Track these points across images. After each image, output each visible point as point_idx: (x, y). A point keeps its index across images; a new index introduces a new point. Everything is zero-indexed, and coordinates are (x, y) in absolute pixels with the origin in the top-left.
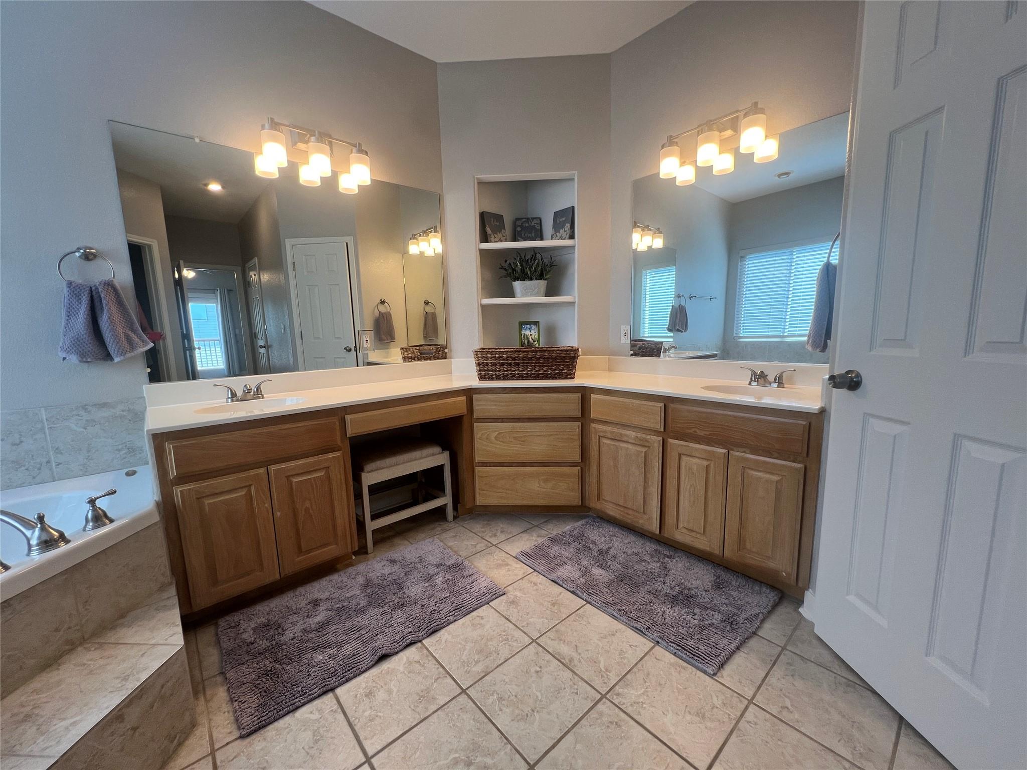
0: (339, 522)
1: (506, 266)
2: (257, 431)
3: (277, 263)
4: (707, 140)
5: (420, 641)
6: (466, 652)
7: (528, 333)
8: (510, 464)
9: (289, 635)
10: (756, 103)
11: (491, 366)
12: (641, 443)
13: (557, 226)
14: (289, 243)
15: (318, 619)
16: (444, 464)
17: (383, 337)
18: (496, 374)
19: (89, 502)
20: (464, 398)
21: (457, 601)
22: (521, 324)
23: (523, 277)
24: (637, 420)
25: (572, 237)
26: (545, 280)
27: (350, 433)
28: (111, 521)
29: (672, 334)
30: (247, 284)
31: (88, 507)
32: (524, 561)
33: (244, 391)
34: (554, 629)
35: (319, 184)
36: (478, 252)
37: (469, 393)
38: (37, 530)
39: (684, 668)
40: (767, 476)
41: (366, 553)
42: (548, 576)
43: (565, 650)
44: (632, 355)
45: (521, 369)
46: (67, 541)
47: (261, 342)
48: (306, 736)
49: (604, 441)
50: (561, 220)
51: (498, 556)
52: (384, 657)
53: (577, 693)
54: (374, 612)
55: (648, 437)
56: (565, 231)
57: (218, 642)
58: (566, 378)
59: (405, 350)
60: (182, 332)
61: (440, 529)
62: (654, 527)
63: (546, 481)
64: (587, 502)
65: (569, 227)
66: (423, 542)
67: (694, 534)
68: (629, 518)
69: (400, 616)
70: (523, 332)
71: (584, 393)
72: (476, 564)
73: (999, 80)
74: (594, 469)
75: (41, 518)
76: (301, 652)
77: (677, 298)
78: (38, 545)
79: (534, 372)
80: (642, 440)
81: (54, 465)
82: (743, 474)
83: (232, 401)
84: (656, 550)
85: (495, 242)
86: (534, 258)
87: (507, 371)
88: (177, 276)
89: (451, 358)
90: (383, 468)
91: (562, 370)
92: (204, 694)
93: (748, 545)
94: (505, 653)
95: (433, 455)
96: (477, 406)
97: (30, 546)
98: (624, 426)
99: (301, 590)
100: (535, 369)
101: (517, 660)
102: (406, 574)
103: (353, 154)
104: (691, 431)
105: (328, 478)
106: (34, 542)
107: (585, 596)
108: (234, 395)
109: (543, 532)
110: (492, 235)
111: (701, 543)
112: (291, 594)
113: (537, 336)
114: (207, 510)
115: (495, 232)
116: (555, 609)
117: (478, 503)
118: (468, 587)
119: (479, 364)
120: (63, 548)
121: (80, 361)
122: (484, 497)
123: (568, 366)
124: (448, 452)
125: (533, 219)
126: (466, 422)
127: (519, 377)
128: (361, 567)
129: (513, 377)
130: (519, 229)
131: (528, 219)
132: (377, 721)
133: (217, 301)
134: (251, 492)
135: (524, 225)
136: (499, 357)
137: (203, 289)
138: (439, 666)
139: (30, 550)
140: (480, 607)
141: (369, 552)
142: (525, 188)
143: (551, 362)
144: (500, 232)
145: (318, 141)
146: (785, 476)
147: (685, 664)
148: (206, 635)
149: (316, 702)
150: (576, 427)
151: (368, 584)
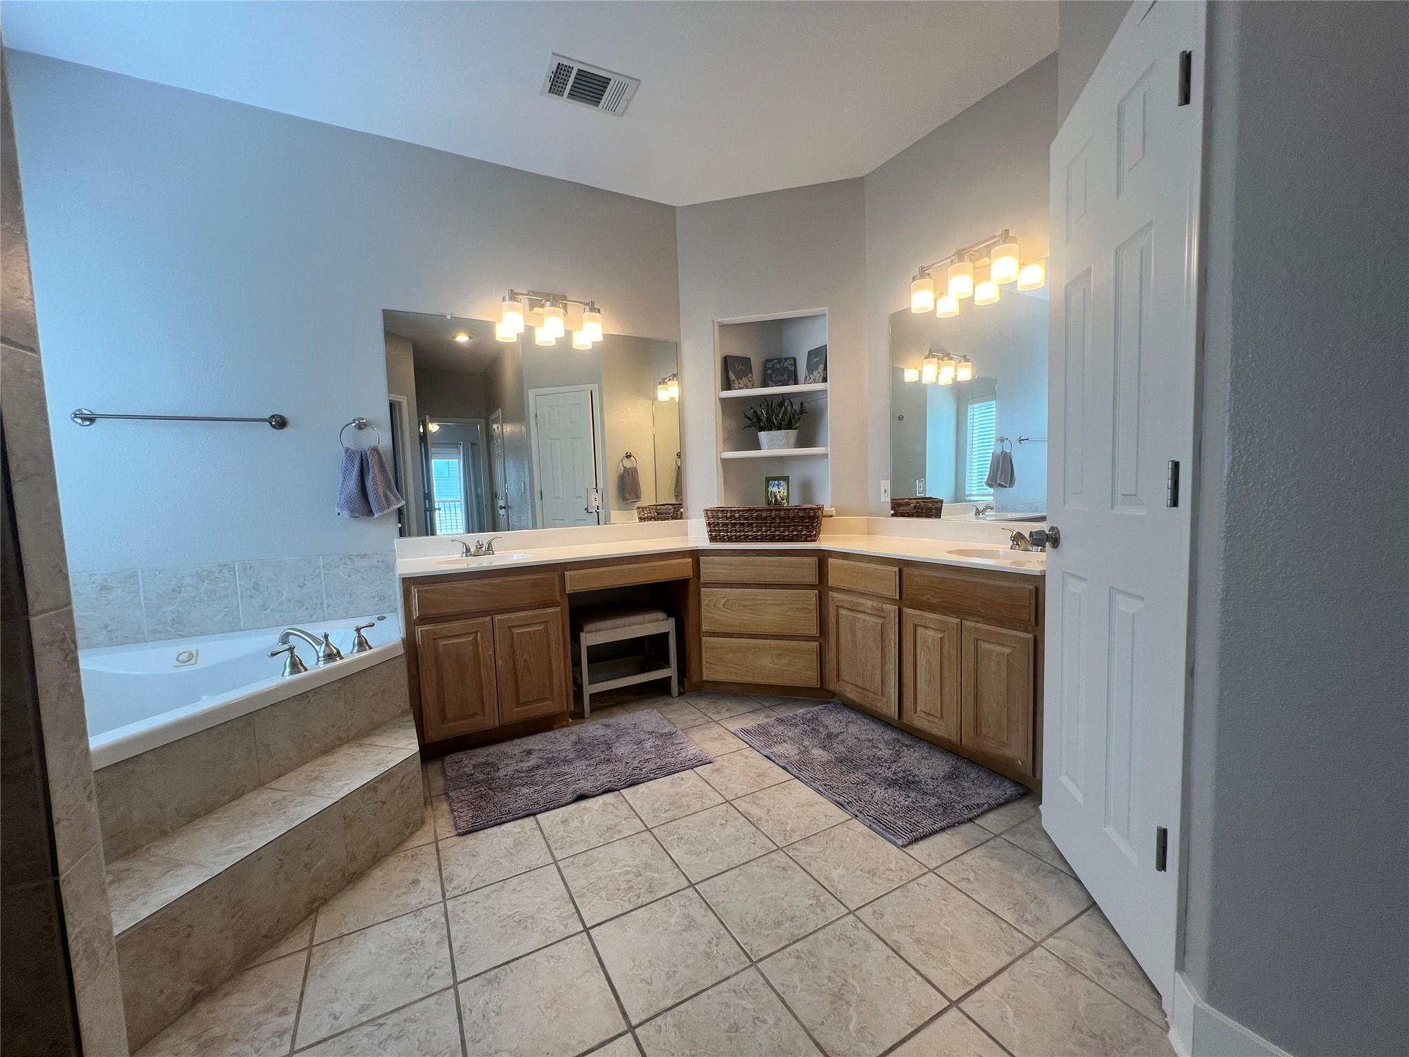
0: (556, 677)
1: (750, 414)
2: (486, 581)
3: (519, 415)
4: (958, 272)
5: (619, 790)
6: (659, 803)
7: (775, 489)
8: (741, 636)
9: (502, 773)
10: (1007, 231)
11: (723, 526)
12: (877, 613)
13: (811, 368)
14: (531, 394)
15: (530, 764)
16: (669, 632)
17: (627, 495)
18: (727, 535)
19: (356, 630)
20: (690, 560)
21: (660, 763)
22: (768, 480)
23: (769, 426)
24: (873, 587)
25: (825, 380)
26: (795, 429)
27: (569, 589)
28: (370, 648)
29: (992, 490)
30: (489, 437)
31: (355, 634)
32: (742, 737)
33: (477, 546)
34: (751, 795)
35: (554, 343)
36: (718, 401)
37: (696, 554)
38: (323, 645)
39: (874, 839)
40: (999, 649)
41: (583, 717)
42: (762, 752)
43: (755, 811)
44: (893, 515)
45: (755, 529)
46: (342, 658)
47: (501, 503)
48: (509, 841)
49: (842, 612)
50: (815, 360)
51: (716, 730)
52: (582, 797)
53: (755, 843)
54: (581, 765)
55: (885, 606)
56: (819, 373)
57: (444, 772)
58: (806, 540)
59: (641, 509)
60: (424, 492)
61: (663, 703)
62: (893, 712)
63: (779, 656)
64: (827, 684)
65: (823, 368)
66: (640, 712)
67: (931, 718)
68: (866, 703)
69: (606, 768)
70: (770, 489)
71: (822, 557)
72: (690, 736)
73: (1117, 248)
74: (833, 642)
75: (326, 637)
76: (511, 786)
77: (999, 442)
78: (324, 657)
79: (769, 533)
80: (878, 610)
81: (325, 606)
82: (976, 647)
83: (466, 556)
84: (895, 739)
85: (739, 388)
86: (781, 405)
87: (739, 532)
88: (421, 430)
89: (687, 518)
90: (603, 630)
91: (801, 531)
92: (432, 804)
93: (984, 730)
94: (698, 806)
95: (657, 621)
96: (704, 570)
97: (318, 657)
98: (863, 594)
99: (518, 741)
100: (770, 530)
101: (707, 813)
102: (617, 737)
103: (586, 313)
104: (924, 598)
105: (546, 630)
106: (321, 654)
107: (794, 771)
108: (468, 550)
109: (772, 713)
110: (736, 382)
111: (939, 729)
112: (508, 743)
113: (786, 494)
114: (441, 651)
115: (739, 377)
116: (759, 780)
117: (704, 678)
118: (676, 753)
119: (709, 524)
120: (339, 662)
121: (350, 516)
122: (711, 672)
123: (807, 527)
124: (674, 619)
125: (786, 359)
126: (692, 587)
127: (753, 539)
128: (576, 728)
129: (746, 539)
130: (769, 372)
131: (780, 361)
132: (568, 839)
133: (460, 453)
134: (477, 638)
135: (775, 366)
136: (731, 517)
137: (448, 442)
138: (631, 810)
139: (318, 661)
140: (683, 770)
141: (586, 717)
142: (779, 326)
143: (787, 523)
144: (746, 376)
145: (552, 305)
146: (1015, 647)
147: (877, 836)
148: (435, 767)
149: (519, 821)
150: (812, 596)
151: (579, 741)
